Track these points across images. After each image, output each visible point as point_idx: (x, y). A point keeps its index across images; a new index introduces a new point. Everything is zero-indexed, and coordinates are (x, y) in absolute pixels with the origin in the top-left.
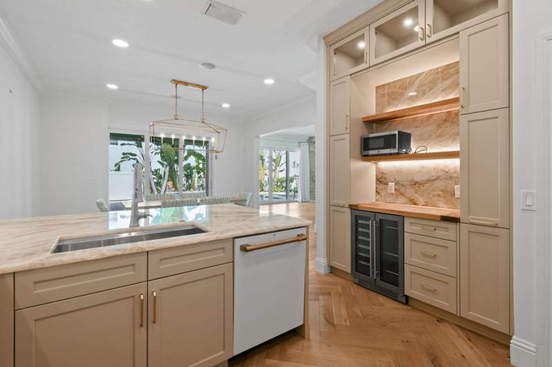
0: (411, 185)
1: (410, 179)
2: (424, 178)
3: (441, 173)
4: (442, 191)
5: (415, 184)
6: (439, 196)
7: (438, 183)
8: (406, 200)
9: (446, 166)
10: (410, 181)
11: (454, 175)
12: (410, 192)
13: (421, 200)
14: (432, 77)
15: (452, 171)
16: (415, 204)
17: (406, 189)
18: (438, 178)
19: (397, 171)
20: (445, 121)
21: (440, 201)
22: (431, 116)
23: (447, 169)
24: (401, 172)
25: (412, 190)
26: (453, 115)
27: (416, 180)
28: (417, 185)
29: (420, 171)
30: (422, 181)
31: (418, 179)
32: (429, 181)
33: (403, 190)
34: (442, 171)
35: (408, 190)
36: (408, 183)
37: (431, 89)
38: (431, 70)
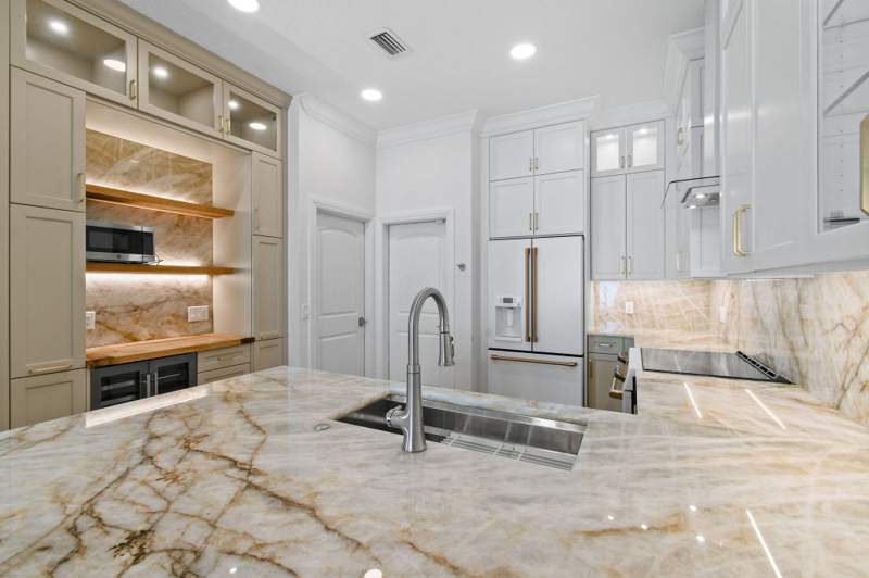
0: (129, 312)
1: (127, 303)
2: (150, 300)
3: (173, 292)
4: (173, 315)
5: (135, 310)
6: (169, 322)
7: (168, 304)
8: (120, 337)
9: (178, 284)
10: (126, 306)
11: (187, 295)
12: (126, 323)
13: (145, 332)
14: (160, 159)
15: (185, 289)
16: (135, 340)
17: (118, 319)
18: (168, 299)
19: (101, 291)
20: (177, 225)
21: (171, 329)
22: (159, 213)
23: (178, 287)
24: (109, 291)
25: (130, 319)
26: (185, 221)
27: (136, 304)
28: (139, 311)
29: (142, 290)
30: (146, 304)
31: (140, 301)
32: (156, 303)
33: (112, 322)
34: (173, 289)
35: (122, 322)
36: (121, 309)
37: (159, 176)
38: (159, 150)
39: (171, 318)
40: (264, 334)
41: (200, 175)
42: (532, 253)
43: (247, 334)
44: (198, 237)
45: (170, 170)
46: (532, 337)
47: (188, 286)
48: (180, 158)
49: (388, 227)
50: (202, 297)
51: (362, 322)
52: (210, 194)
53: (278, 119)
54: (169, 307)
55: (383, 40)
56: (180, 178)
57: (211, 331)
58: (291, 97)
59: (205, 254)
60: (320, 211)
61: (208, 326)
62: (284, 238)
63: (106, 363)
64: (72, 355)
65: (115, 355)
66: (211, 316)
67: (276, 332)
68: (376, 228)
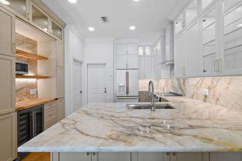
3: (26, 85)
9: (28, 82)
14: (22, 39)
15: (29, 84)
18: (24, 87)
20: (27, 61)
21: (25, 98)
22: (22, 57)
26: (30, 60)
30: (18, 89)
32: (21, 89)
37: (22, 44)
38: (22, 35)
39: (25, 94)
40: (60, 97)
41: (34, 45)
42: (127, 73)
43: (55, 97)
44: (33, 66)
45: (25, 43)
46: (127, 93)
47: (31, 83)
48: (28, 39)
49: (88, 65)
50: (34, 86)
51: (81, 92)
52: (37, 52)
53: (62, 30)
54: (25, 90)
55: (104, 19)
56: (28, 45)
57: (37, 97)
58: (66, 25)
59: (35, 72)
60: (74, 60)
61: (36, 96)
62: (64, 67)
63: (22, 109)
64: (12, 108)
65: (25, 106)
66: (37, 92)
67: (62, 96)
68: (84, 65)
